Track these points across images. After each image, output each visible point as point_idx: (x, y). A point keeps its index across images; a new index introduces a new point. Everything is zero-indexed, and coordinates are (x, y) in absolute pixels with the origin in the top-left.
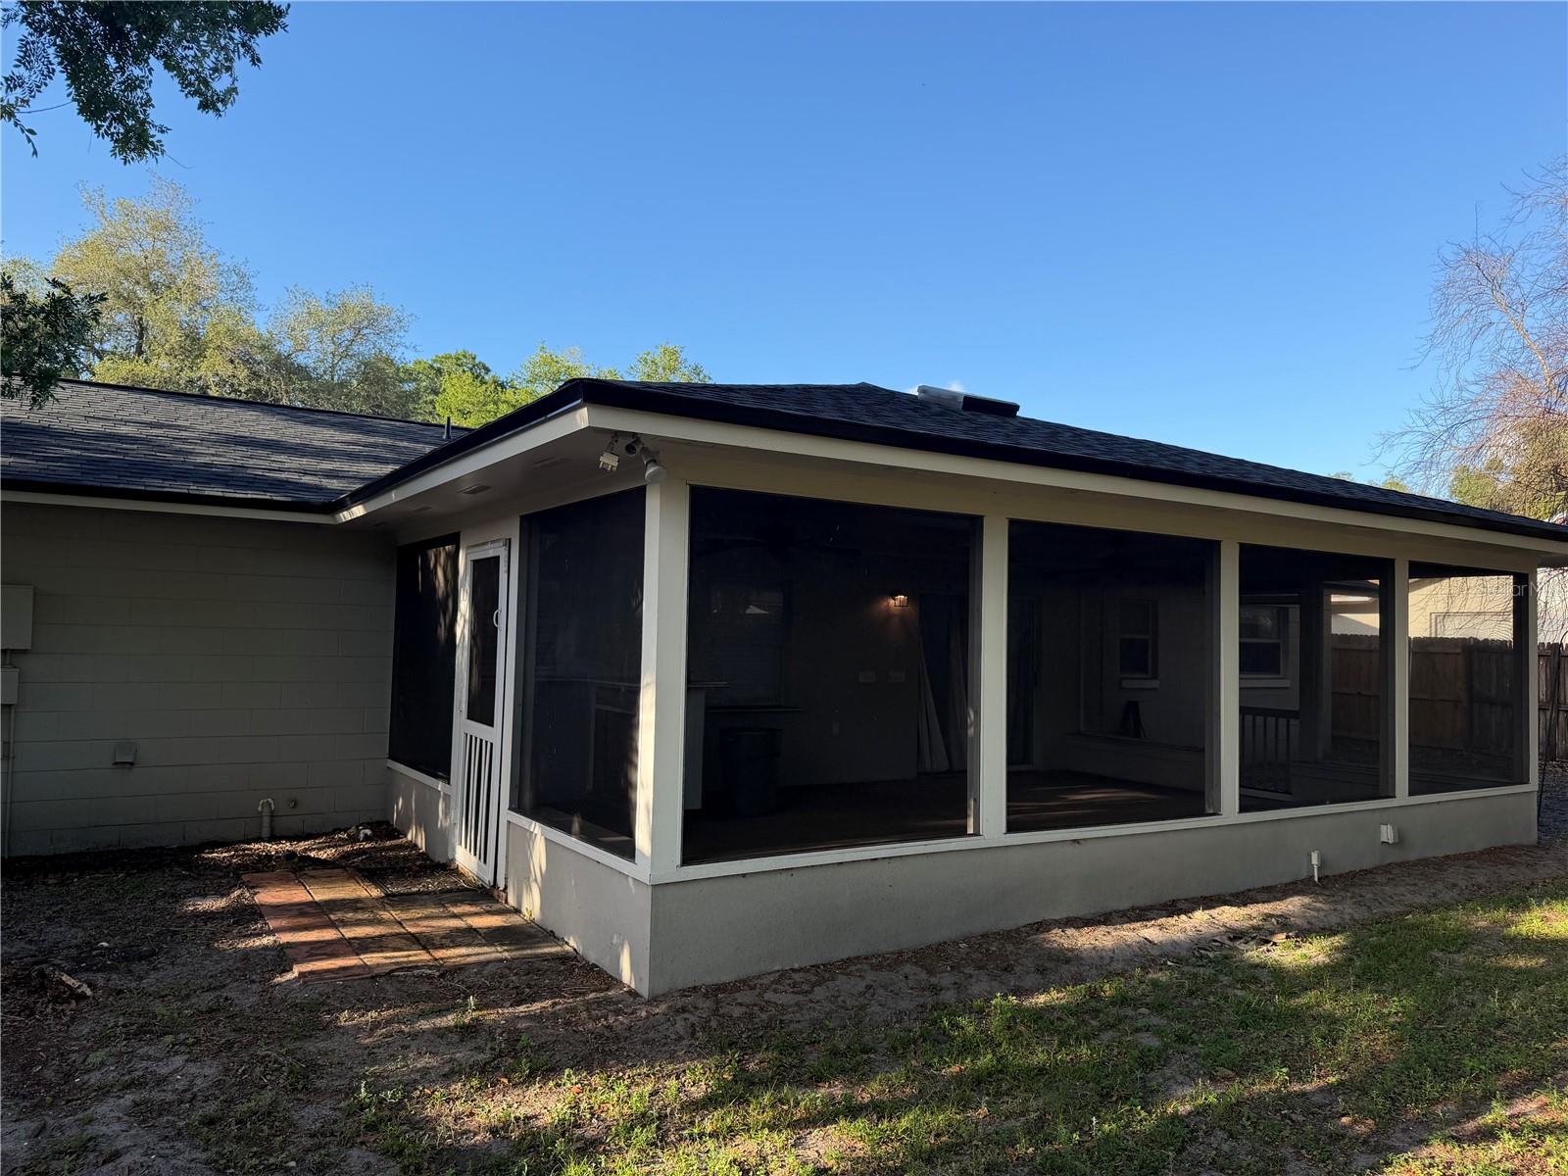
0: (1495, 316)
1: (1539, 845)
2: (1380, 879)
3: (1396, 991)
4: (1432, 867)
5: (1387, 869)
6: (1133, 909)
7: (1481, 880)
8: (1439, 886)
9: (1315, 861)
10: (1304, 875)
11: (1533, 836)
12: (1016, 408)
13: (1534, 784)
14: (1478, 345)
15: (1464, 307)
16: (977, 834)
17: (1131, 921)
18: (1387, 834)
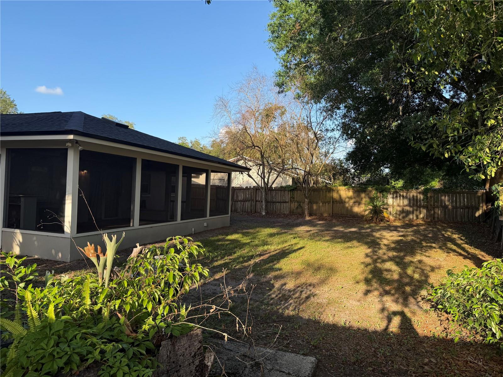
0: (225, 114)
1: (230, 226)
2: (204, 233)
3: (210, 247)
4: (212, 231)
5: (205, 231)
6: (161, 241)
7: (221, 232)
8: (214, 233)
9: (193, 230)
10: (191, 233)
11: (229, 225)
12: (128, 126)
13: (229, 215)
14: (222, 120)
15: (219, 110)
16: (133, 226)
17: (161, 243)
18: (205, 224)
